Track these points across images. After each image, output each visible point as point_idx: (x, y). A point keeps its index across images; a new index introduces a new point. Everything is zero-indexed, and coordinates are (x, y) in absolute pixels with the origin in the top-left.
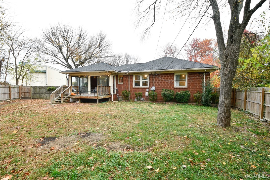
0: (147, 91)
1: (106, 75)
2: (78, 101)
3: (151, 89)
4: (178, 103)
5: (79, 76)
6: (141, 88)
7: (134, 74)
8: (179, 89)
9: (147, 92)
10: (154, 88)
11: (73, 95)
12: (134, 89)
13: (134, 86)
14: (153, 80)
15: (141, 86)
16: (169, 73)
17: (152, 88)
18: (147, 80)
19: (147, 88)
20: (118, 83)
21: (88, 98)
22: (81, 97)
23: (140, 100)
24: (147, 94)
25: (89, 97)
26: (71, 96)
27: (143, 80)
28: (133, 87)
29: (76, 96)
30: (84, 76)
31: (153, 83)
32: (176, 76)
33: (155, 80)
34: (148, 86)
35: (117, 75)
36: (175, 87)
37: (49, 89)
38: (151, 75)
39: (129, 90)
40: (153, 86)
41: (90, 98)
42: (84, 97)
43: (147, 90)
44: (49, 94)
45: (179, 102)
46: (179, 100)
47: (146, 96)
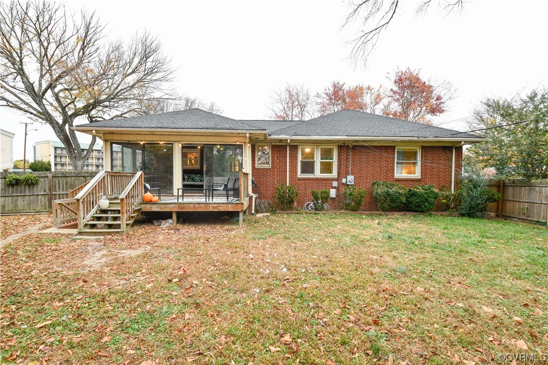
0: (333, 186)
1: (238, 143)
2: (171, 221)
3: (344, 181)
4: (416, 213)
5: (142, 143)
6: (317, 179)
7: (300, 144)
8: (405, 181)
9: (334, 188)
10: (350, 179)
11: (150, 202)
12: (301, 182)
13: (299, 175)
14: (347, 159)
15: (318, 173)
16: (384, 146)
17: (346, 178)
18: (332, 159)
19: (333, 180)
20: (256, 167)
21: (211, 210)
22: (182, 208)
23: (322, 209)
24: (333, 193)
25: (214, 207)
26: (143, 206)
27: (321, 159)
28: (298, 177)
29: (162, 206)
30: (161, 143)
31: (347, 167)
32: (397, 152)
33: (353, 160)
34: (334, 174)
35: (255, 145)
36: (397, 178)
37: (14, 182)
38: (344, 147)
39: (288, 185)
40: (347, 174)
41: (216, 210)
42: (195, 207)
43: (335, 184)
44: (10, 198)
45: (415, 211)
46: (417, 206)
47: (331, 198)
